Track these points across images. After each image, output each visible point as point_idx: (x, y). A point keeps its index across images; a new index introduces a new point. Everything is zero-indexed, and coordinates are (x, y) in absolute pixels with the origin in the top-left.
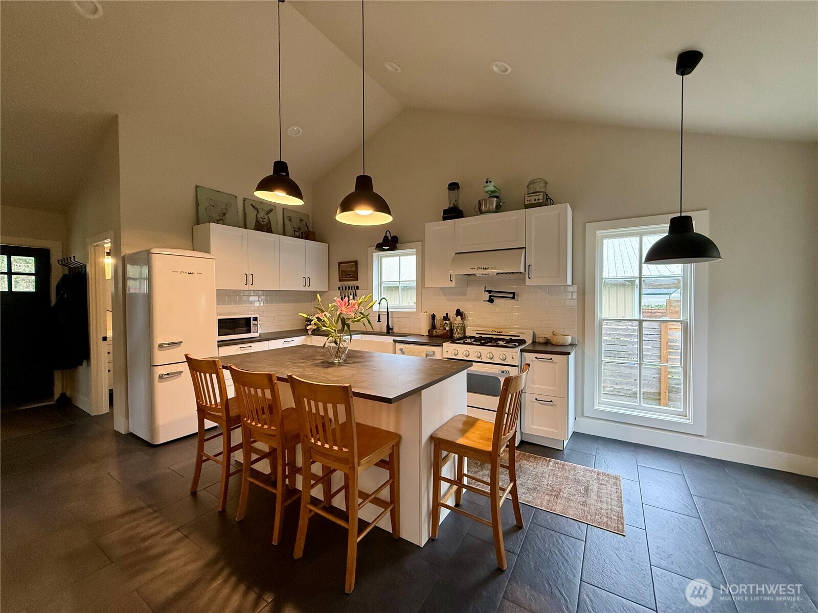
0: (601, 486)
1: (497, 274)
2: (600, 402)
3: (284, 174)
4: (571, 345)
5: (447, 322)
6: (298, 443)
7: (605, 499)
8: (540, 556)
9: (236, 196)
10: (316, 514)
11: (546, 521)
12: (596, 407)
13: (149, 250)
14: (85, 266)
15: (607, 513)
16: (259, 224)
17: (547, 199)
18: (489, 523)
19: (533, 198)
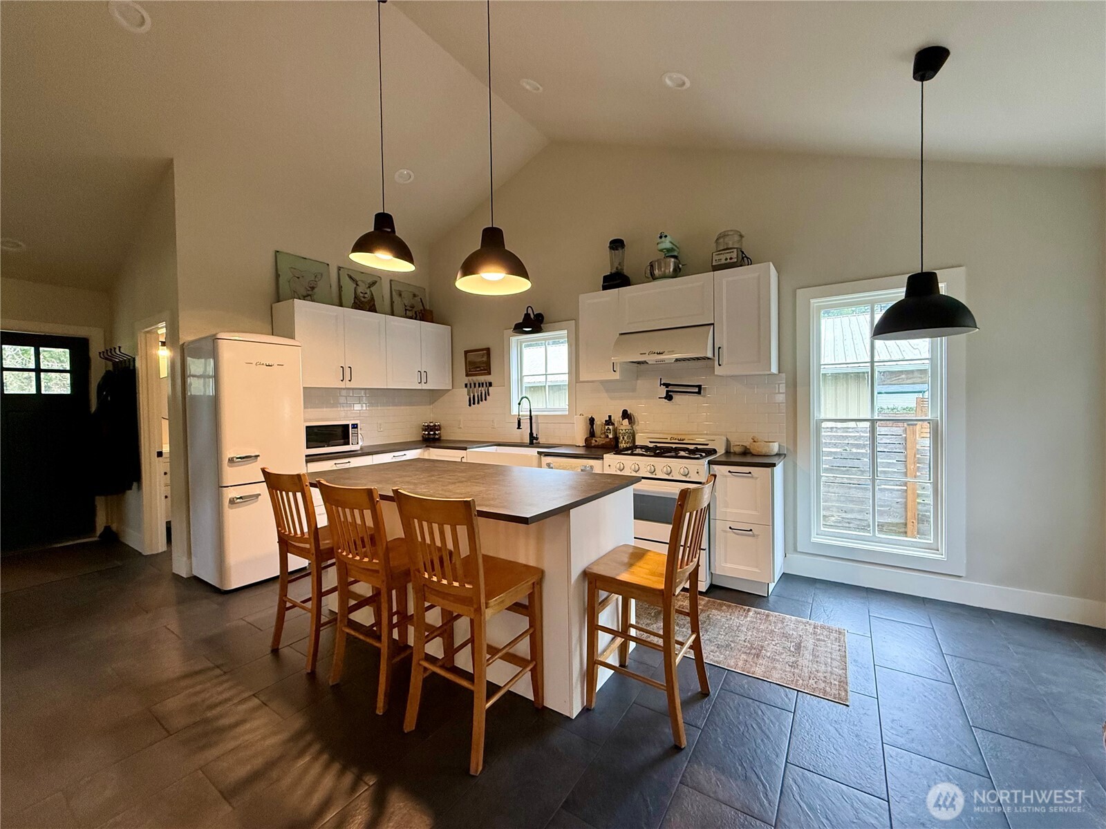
0: (817, 643)
1: (677, 360)
2: (819, 533)
3: (389, 230)
4: (778, 455)
5: (611, 427)
6: (409, 582)
7: (823, 659)
8: (732, 732)
9: (328, 265)
10: (434, 673)
11: (742, 687)
12: (813, 540)
13: (215, 335)
14: (134, 360)
15: (825, 677)
16: (360, 300)
17: (743, 258)
18: (662, 685)
19: (723, 257)
